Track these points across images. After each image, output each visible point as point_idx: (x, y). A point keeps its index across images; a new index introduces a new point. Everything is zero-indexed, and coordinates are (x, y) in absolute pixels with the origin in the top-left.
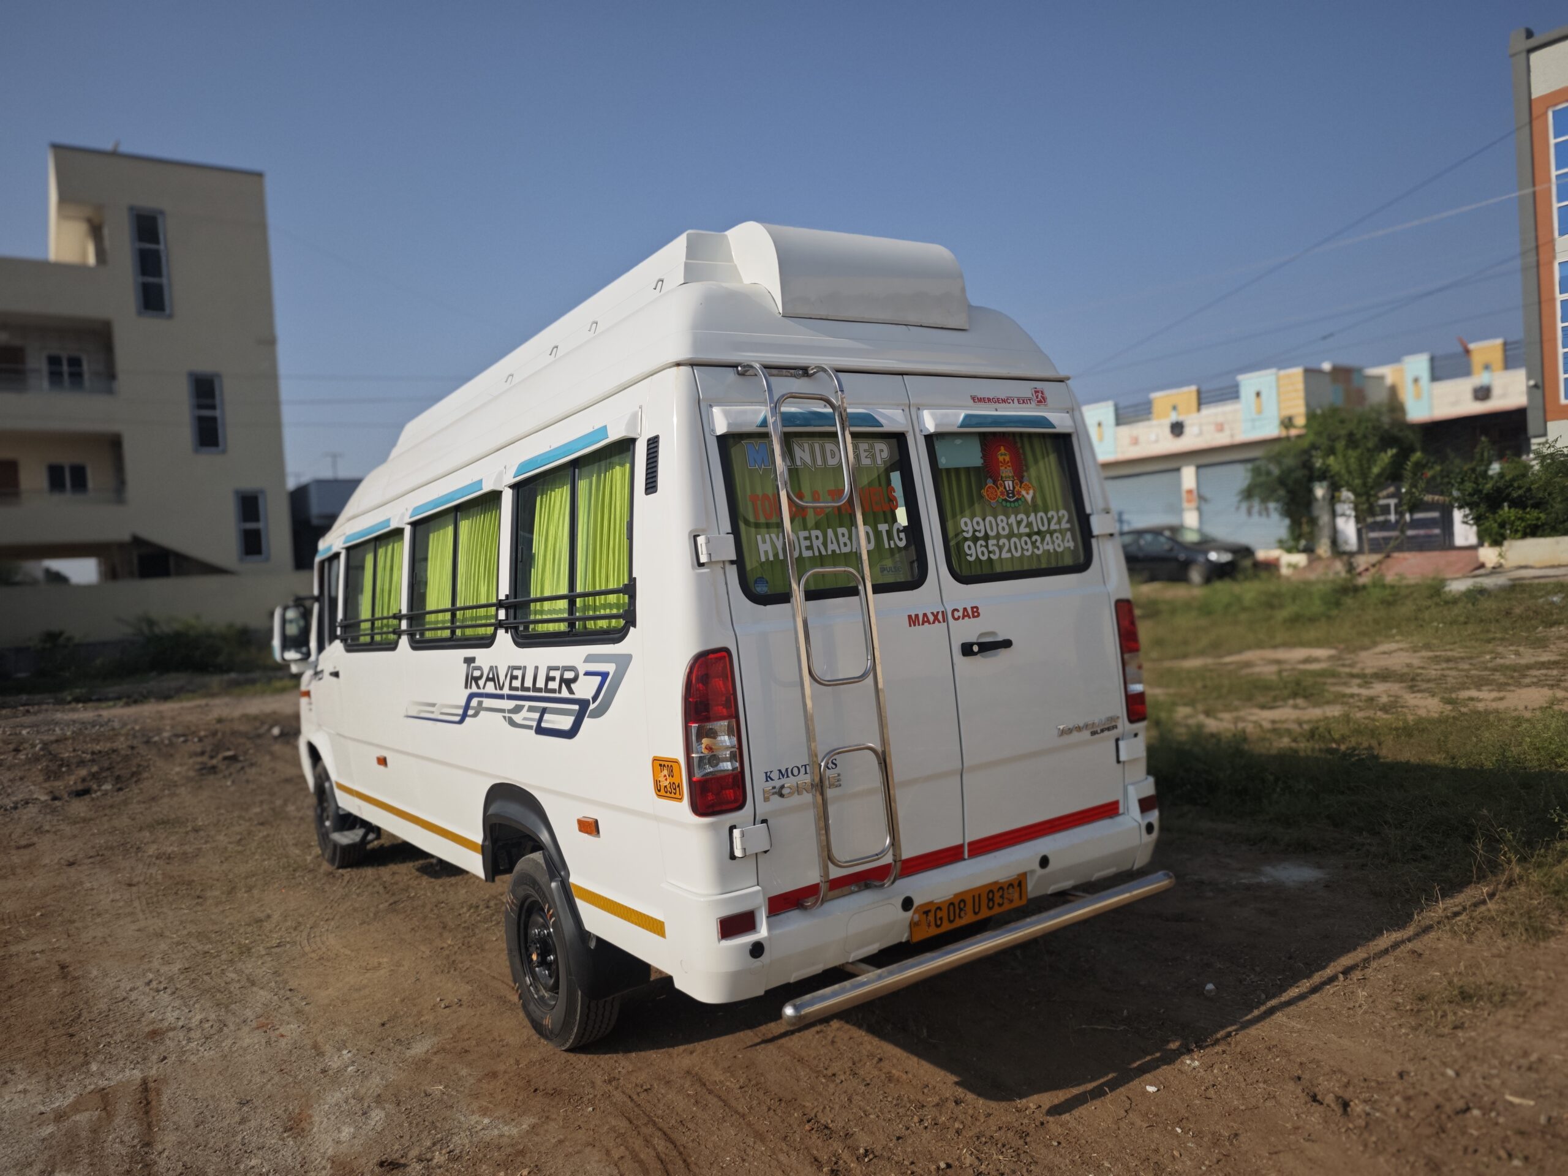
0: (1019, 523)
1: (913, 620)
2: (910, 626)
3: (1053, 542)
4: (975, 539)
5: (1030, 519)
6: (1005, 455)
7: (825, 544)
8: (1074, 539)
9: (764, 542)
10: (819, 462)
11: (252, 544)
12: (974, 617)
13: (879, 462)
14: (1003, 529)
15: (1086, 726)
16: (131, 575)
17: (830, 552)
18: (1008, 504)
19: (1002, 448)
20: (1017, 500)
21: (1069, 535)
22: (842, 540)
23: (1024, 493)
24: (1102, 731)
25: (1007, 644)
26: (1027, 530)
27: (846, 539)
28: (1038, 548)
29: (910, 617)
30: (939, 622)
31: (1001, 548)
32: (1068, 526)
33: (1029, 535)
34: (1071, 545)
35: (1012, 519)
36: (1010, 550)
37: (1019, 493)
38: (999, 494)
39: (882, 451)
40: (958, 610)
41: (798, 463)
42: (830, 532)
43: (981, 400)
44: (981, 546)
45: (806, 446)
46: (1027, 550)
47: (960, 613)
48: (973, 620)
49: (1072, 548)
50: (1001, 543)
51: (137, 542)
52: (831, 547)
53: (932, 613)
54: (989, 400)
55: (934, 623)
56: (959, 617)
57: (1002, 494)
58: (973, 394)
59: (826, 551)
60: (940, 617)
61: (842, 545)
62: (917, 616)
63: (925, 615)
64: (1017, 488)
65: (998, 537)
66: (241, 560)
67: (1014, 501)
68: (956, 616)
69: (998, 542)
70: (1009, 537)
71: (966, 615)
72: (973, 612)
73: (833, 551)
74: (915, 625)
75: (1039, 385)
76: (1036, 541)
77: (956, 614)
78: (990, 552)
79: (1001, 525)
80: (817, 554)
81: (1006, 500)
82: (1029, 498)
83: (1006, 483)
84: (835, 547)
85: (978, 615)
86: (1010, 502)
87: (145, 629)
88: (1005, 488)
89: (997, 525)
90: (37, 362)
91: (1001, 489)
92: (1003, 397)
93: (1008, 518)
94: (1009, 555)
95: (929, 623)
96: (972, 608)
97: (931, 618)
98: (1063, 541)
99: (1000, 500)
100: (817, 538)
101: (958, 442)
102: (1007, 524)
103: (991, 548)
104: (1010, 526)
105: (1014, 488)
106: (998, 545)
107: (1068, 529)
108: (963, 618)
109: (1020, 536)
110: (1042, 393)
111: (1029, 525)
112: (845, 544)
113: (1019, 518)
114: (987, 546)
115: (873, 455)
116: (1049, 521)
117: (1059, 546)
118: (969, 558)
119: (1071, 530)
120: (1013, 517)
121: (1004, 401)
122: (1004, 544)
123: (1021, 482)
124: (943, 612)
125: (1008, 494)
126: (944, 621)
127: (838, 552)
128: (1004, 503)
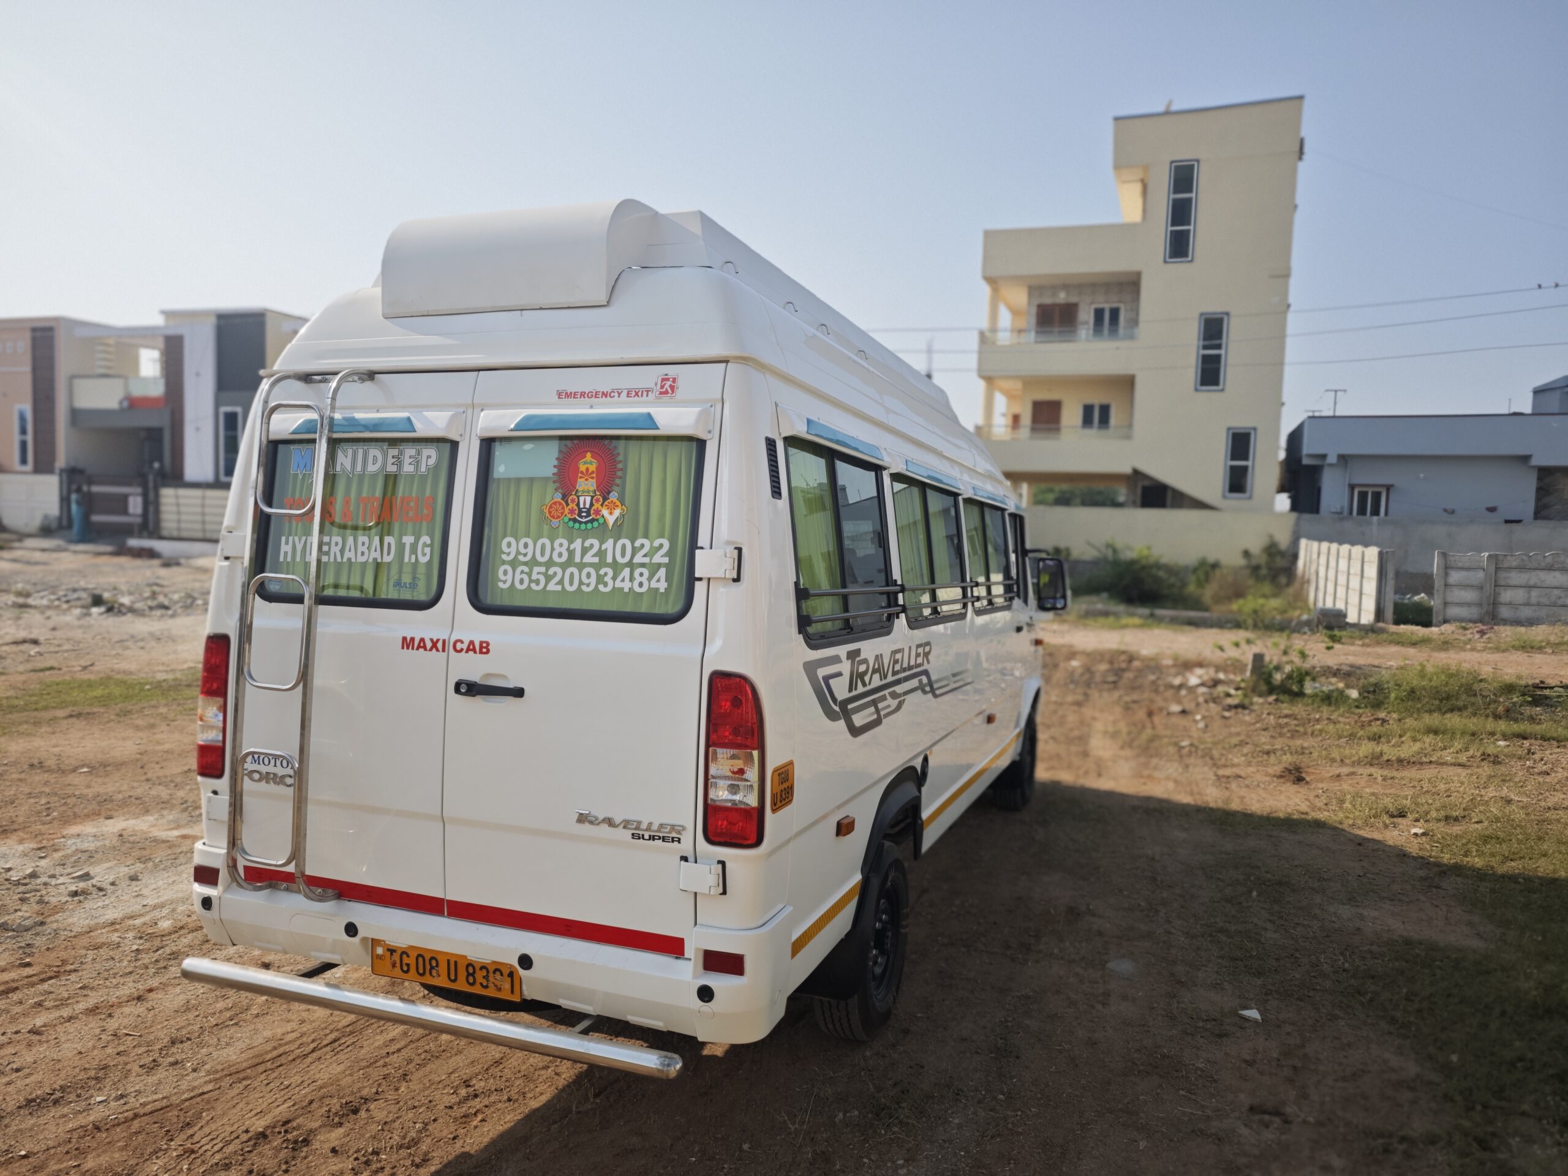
0: (585, 551)
1: (407, 643)
2: (403, 648)
3: (632, 579)
4: (514, 564)
5: (604, 547)
6: (591, 463)
7: (342, 551)
8: (668, 579)
9: (287, 543)
10: (359, 468)
11: (1237, 482)
12: (481, 652)
13: (423, 469)
14: (560, 555)
15: (626, 824)
16: (1134, 504)
17: (345, 560)
18: (577, 525)
19: (589, 455)
20: (592, 521)
21: (662, 572)
22: (360, 548)
23: (605, 512)
24: (652, 838)
25: (519, 693)
26: (596, 560)
27: (364, 549)
28: (606, 585)
29: (404, 639)
30: (438, 650)
31: (548, 578)
32: (666, 560)
33: (597, 567)
34: (662, 586)
35: (577, 545)
36: (561, 582)
37: (597, 512)
38: (567, 511)
39: (429, 457)
40: (462, 642)
41: (338, 468)
42: (350, 540)
43: (568, 395)
44: (522, 572)
45: (350, 452)
46: (588, 585)
47: (465, 646)
48: (478, 656)
49: (662, 590)
50: (551, 572)
51: (1137, 473)
52: (347, 555)
53: (432, 640)
54: (583, 394)
55: (431, 650)
56: (462, 650)
57: (572, 512)
58: (561, 388)
59: (342, 559)
60: (440, 645)
61: (359, 553)
62: (412, 639)
63: (422, 640)
64: (596, 506)
65: (550, 563)
66: (1224, 497)
67: (586, 523)
68: (458, 648)
69: (547, 570)
70: (564, 566)
71: (471, 648)
72: (481, 647)
73: (349, 559)
74: (408, 648)
75: (671, 370)
76: (606, 574)
77: (459, 646)
78: (531, 581)
79: (558, 550)
80: (332, 560)
81: (575, 520)
82: (611, 520)
83: (582, 499)
84: (352, 555)
85: (488, 652)
86: (581, 523)
87: (1110, 553)
88: (578, 505)
89: (553, 549)
90: (1086, 315)
91: (572, 506)
92: (606, 389)
93: (571, 542)
94: (559, 588)
95: (425, 649)
96: (481, 643)
97: (429, 645)
98: (650, 579)
99: (566, 519)
100: (337, 544)
101: (528, 446)
102: (568, 549)
103: (534, 577)
104: (571, 553)
105: (592, 505)
106: (545, 574)
107: (666, 565)
108: (467, 651)
109: (581, 566)
110: (674, 380)
111: (601, 554)
112: (363, 554)
113: (587, 544)
114: (529, 574)
115: (418, 462)
116: (635, 551)
117: (641, 585)
118: (501, 585)
119: (669, 567)
120: (579, 541)
121: (604, 395)
122: (555, 574)
123: (605, 499)
124: (444, 641)
125: (580, 511)
126: (444, 650)
127: (353, 560)
128: (571, 524)
